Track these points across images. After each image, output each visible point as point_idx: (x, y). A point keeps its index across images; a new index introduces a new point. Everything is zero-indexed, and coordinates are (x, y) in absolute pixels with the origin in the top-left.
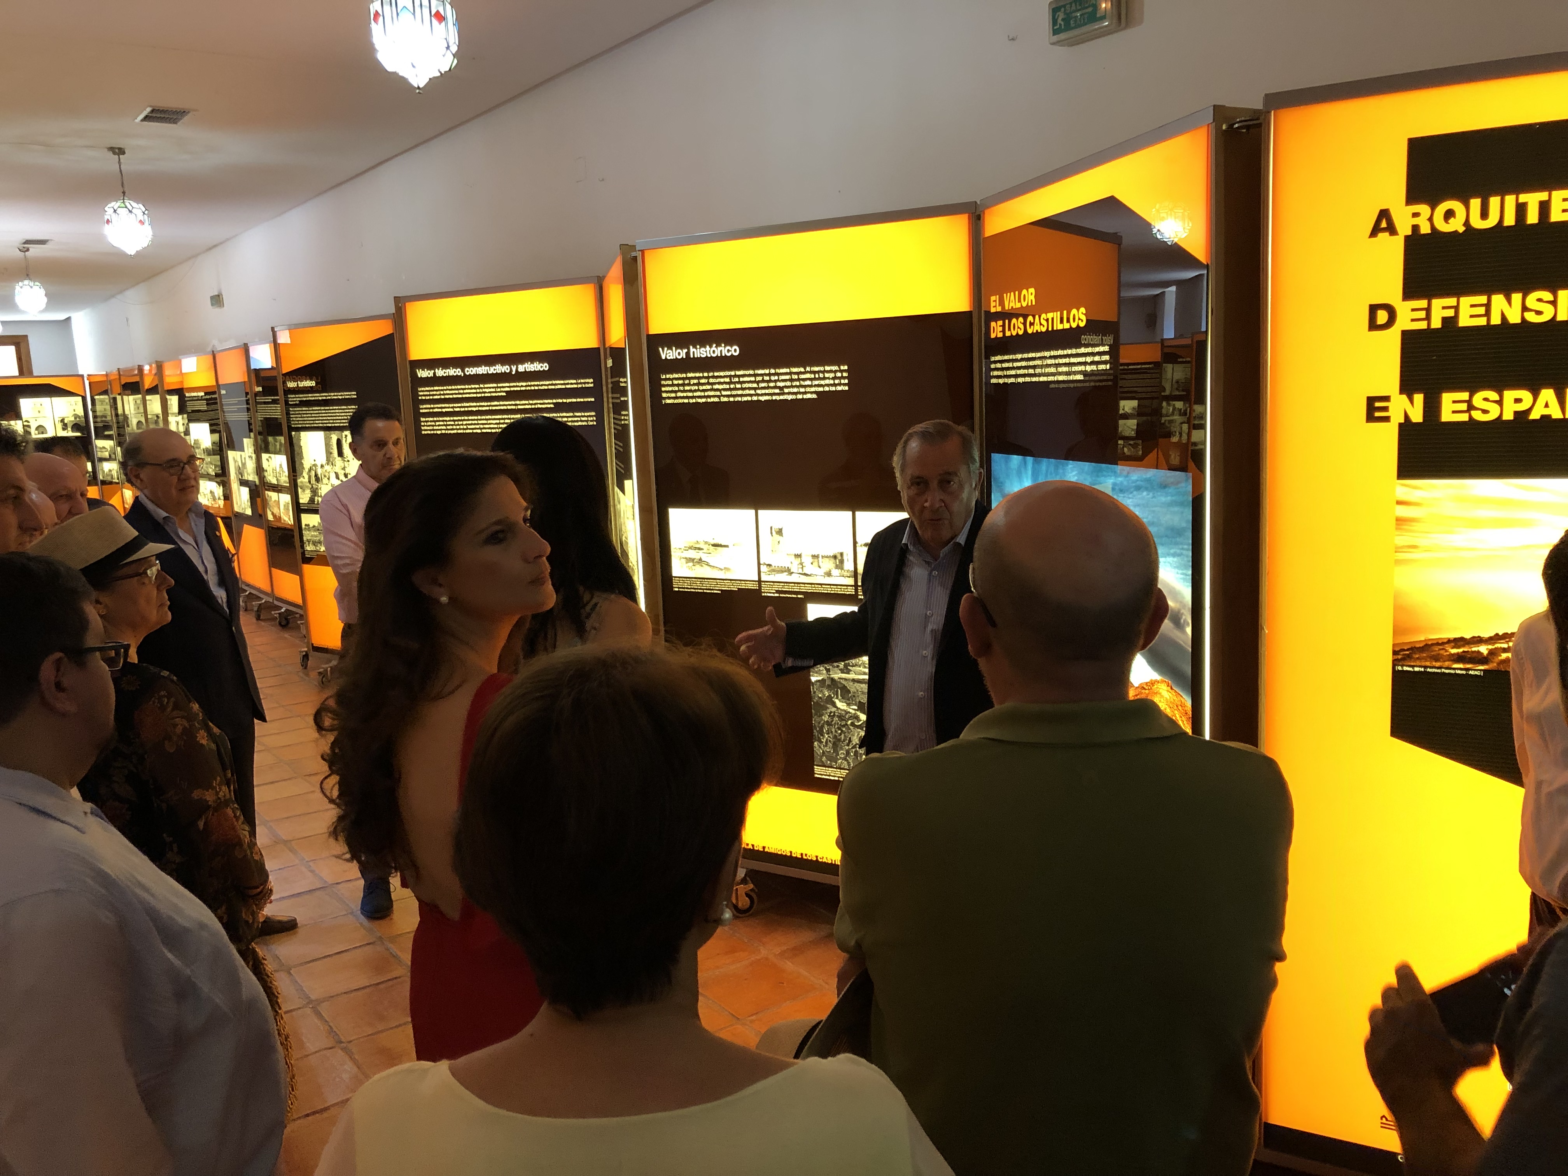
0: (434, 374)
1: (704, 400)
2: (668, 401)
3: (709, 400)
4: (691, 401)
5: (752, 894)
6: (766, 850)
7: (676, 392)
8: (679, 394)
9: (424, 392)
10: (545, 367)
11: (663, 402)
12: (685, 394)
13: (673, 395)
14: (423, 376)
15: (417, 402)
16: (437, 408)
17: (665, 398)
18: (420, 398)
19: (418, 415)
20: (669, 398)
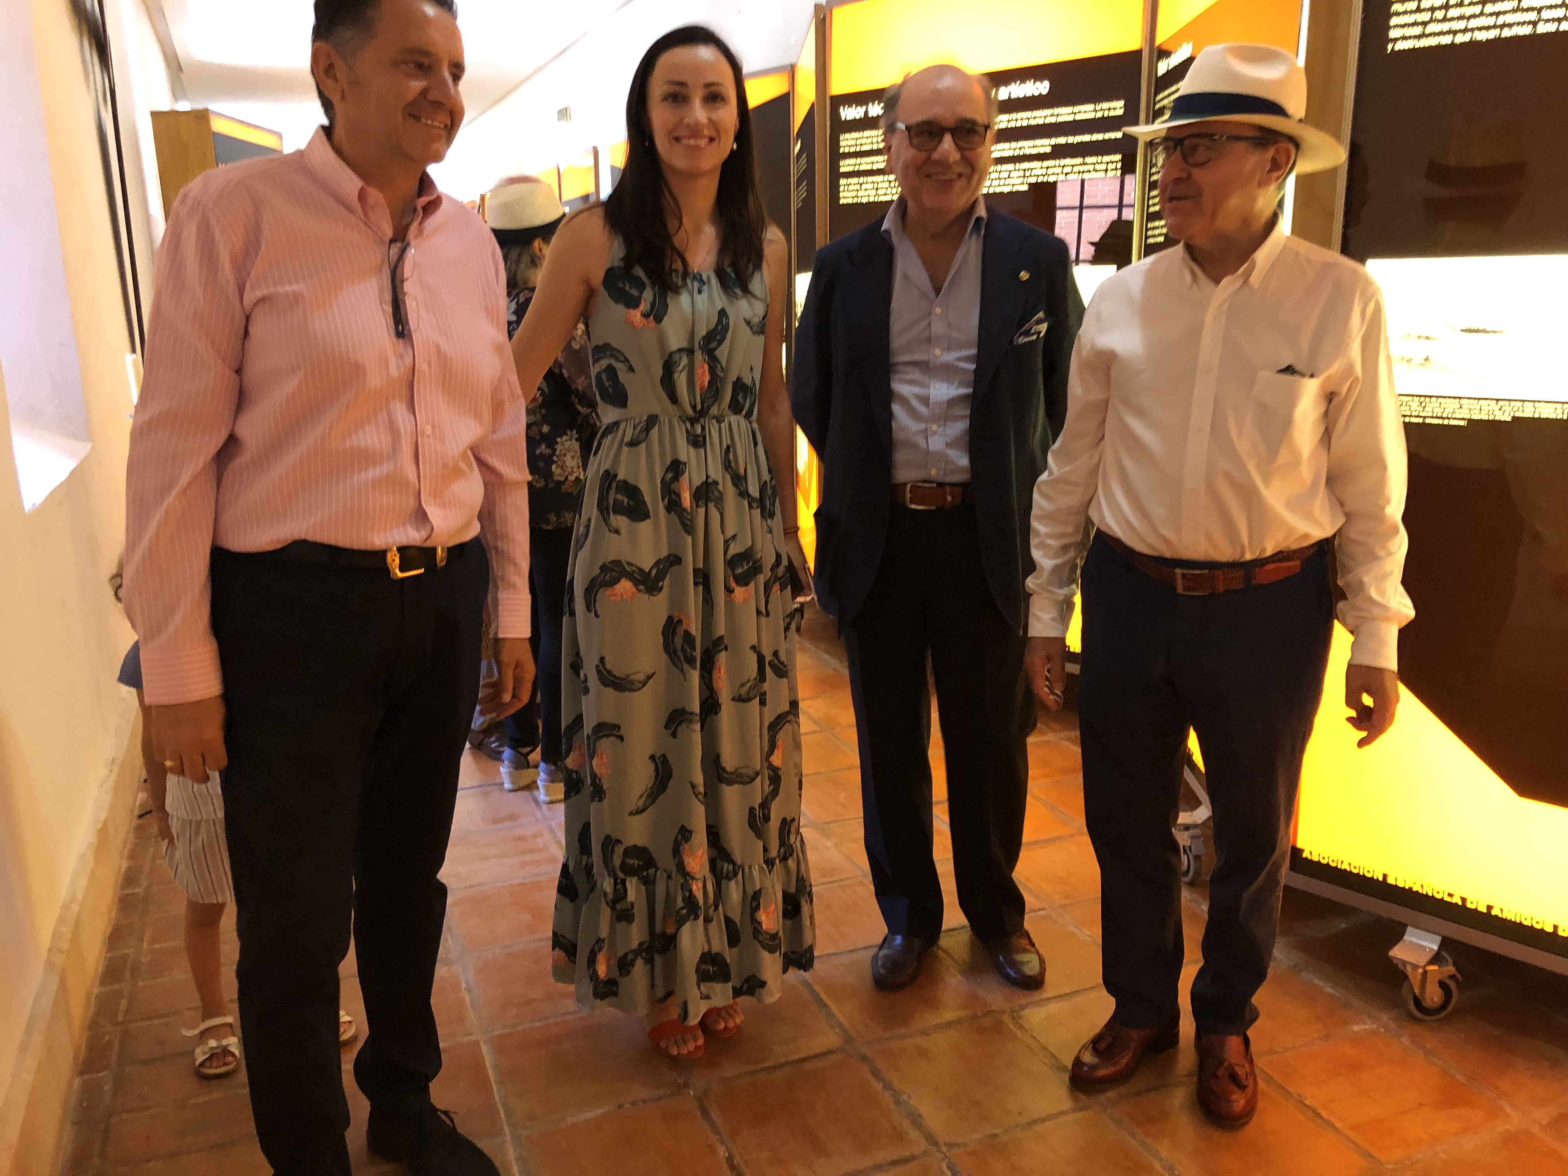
0: (866, 113)
1: (1492, 34)
2: (1401, 46)
3: (1507, 33)
4: (1460, 39)
5: (1452, 984)
6: (1493, 913)
7: (1425, 24)
8: (1432, 28)
9: (848, 141)
10: (1042, 88)
11: (1390, 47)
12: (1445, 26)
13: (1418, 30)
14: (848, 119)
15: (836, 156)
16: (865, 164)
17: (1395, 40)
18: (841, 151)
19: (836, 176)
20: (1404, 38)
